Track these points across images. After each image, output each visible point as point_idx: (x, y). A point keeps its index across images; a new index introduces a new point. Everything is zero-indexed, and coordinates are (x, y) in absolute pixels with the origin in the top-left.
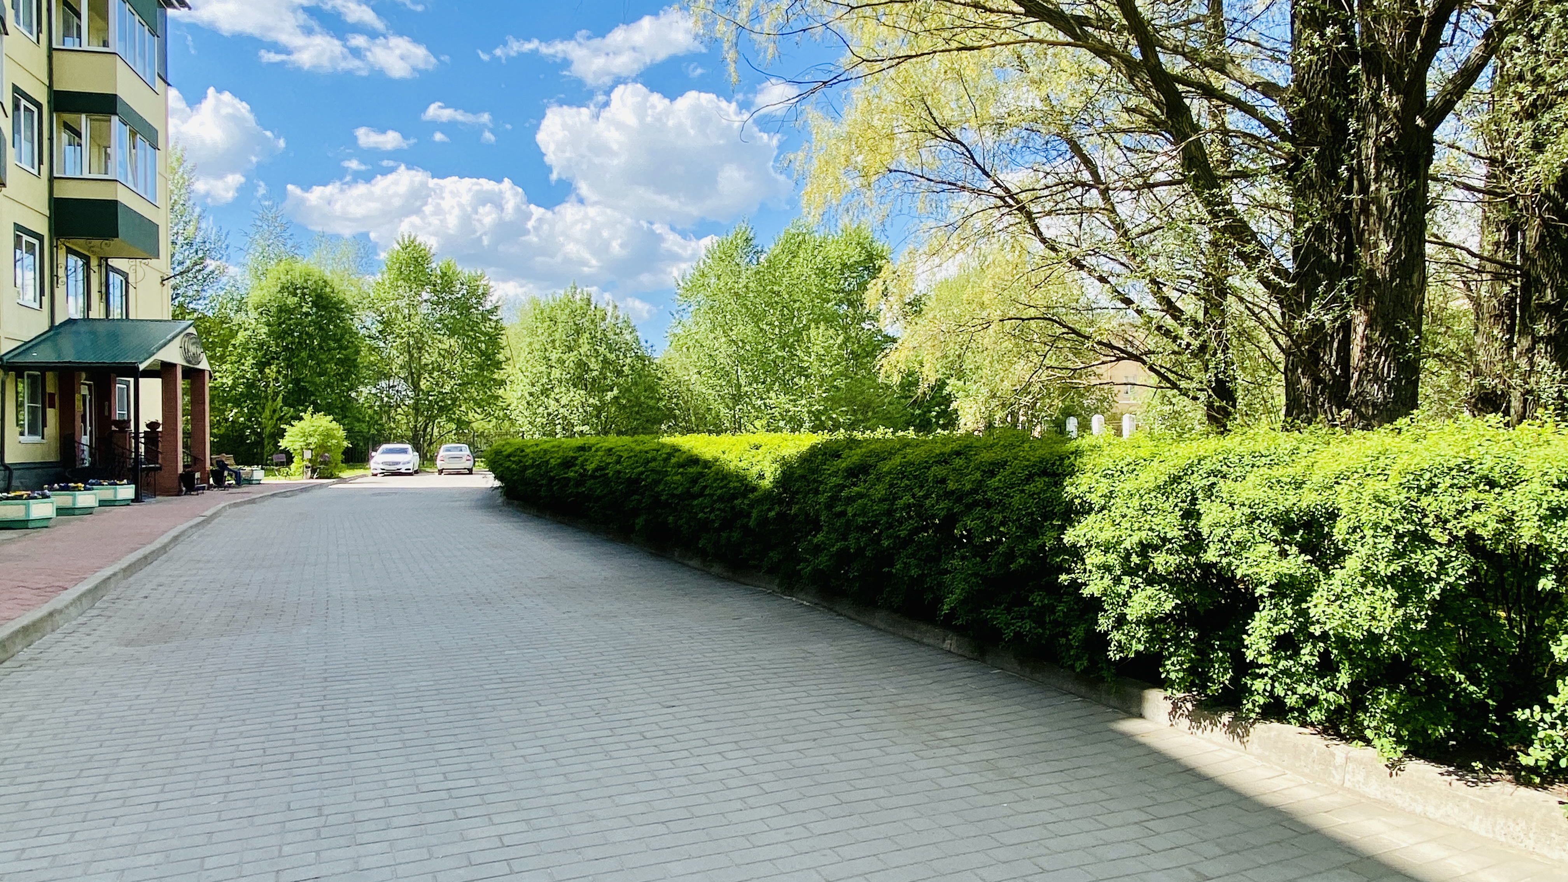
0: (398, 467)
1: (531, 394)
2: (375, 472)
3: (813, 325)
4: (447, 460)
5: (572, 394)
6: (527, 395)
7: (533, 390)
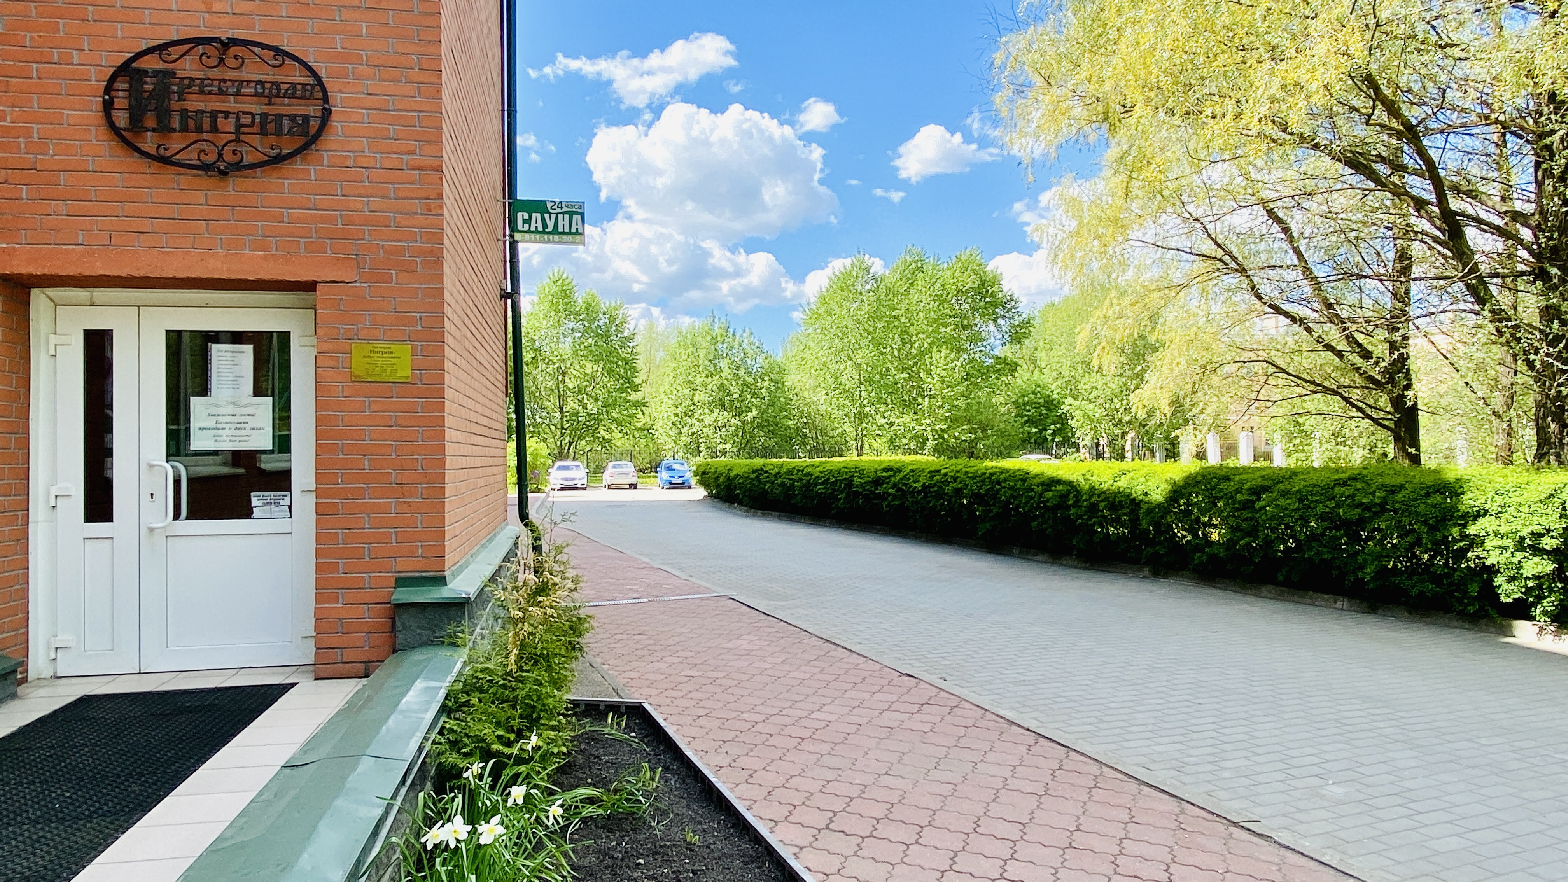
0: (575, 482)
1: (676, 415)
2: (554, 487)
3: (935, 349)
4: (616, 476)
5: (716, 415)
6: (673, 416)
7: (678, 411)
